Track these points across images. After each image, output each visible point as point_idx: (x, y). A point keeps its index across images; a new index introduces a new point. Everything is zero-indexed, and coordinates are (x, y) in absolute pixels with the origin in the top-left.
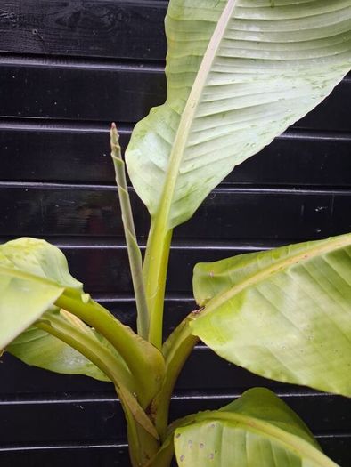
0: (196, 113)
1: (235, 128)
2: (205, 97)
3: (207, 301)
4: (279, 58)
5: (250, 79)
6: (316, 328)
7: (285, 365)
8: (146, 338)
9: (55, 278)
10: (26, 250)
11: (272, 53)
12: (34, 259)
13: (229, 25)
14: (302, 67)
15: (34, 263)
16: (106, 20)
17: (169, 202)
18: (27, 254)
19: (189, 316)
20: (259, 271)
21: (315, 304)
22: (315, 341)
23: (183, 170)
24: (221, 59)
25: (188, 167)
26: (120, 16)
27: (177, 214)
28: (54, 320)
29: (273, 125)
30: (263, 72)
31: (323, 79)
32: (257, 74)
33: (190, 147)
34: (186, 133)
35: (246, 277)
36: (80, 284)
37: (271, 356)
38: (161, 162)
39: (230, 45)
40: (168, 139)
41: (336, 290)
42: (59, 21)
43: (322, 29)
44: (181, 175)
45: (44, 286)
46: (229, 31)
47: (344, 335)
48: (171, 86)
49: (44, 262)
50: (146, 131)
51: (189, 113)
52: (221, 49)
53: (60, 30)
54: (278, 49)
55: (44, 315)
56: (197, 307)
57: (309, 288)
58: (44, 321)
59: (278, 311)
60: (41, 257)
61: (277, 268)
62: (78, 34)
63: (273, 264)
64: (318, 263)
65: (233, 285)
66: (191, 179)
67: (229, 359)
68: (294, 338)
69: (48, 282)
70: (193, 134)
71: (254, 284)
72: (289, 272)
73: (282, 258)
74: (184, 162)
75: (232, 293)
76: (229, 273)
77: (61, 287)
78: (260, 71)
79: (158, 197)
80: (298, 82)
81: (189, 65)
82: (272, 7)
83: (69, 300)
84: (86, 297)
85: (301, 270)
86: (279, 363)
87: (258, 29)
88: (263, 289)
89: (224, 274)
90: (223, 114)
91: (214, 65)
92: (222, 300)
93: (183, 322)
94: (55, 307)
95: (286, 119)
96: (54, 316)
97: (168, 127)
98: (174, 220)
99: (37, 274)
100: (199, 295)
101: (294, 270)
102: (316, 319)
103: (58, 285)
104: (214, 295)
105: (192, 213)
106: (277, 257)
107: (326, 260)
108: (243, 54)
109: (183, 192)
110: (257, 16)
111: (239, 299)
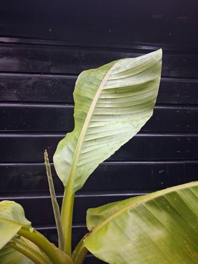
0: (84, 139)
1: (100, 146)
2: (88, 132)
3: (93, 228)
4: (119, 114)
5: (107, 123)
6: (141, 240)
7: (126, 260)
8: (62, 249)
9: (18, 221)
10: (5, 207)
11: (116, 112)
12: (9, 211)
13: (98, 101)
14: (130, 117)
15: (9, 213)
16: (49, 85)
17: (72, 180)
18: (5, 209)
19: (85, 237)
20: (116, 212)
21: (140, 228)
22: (140, 247)
23: (78, 165)
24: (94, 116)
25: (81, 163)
26: (56, 83)
27: (76, 185)
28: (17, 241)
29: (115, 145)
30: (113, 120)
31: (138, 123)
32: (110, 121)
33: (82, 154)
34: (80, 148)
35: (111, 215)
36: (30, 223)
37: (119, 255)
38: (69, 161)
39: (98, 109)
40: (72, 150)
41: (150, 220)
42: (27, 86)
43: (138, 101)
44: (78, 167)
45: (12, 225)
46: (97, 104)
47: (154, 243)
48: (76, 123)
49: (13, 212)
50: (63, 146)
51: (81, 139)
52: (94, 112)
53: (27, 90)
54: (119, 110)
55: (13, 239)
56: (88, 232)
57: (137, 220)
58: (12, 243)
59: (123, 232)
60: (12, 210)
61: (123, 210)
62: (36, 91)
63: (122, 208)
64: (141, 207)
65: (104, 220)
66: (82, 169)
67: (100, 258)
68: (130, 246)
69: (15, 223)
70: (83, 148)
71: (114, 219)
72: (128, 212)
73: (126, 205)
74: (79, 161)
75: (104, 223)
76: (103, 213)
77: (21, 225)
78: (111, 120)
79: (68, 177)
80: (127, 125)
81: (82, 116)
82: (116, 93)
83: (24, 231)
84: (32, 229)
85: (134, 211)
86: (123, 259)
87: (110, 102)
88: (117, 221)
89: (100, 214)
90: (96, 140)
91: (91, 118)
92: (100, 227)
93: (82, 240)
94: (18, 235)
95: (121, 142)
96: (17, 240)
97: (73, 144)
98: (75, 189)
99: (9, 219)
100: (89, 225)
101: (131, 211)
102: (141, 235)
103: (19, 224)
104: (96, 225)
105: (82, 185)
106: (124, 204)
107: (145, 205)
108: (104, 113)
109: (79, 175)
110: (110, 97)
111: (106, 227)
